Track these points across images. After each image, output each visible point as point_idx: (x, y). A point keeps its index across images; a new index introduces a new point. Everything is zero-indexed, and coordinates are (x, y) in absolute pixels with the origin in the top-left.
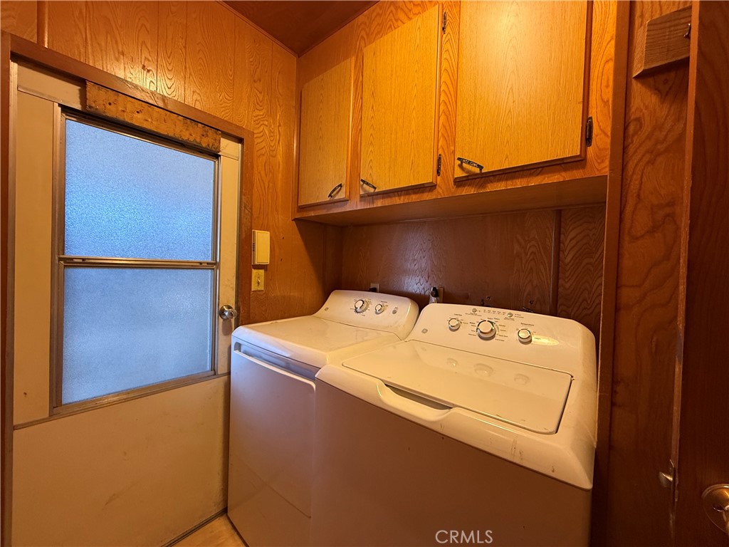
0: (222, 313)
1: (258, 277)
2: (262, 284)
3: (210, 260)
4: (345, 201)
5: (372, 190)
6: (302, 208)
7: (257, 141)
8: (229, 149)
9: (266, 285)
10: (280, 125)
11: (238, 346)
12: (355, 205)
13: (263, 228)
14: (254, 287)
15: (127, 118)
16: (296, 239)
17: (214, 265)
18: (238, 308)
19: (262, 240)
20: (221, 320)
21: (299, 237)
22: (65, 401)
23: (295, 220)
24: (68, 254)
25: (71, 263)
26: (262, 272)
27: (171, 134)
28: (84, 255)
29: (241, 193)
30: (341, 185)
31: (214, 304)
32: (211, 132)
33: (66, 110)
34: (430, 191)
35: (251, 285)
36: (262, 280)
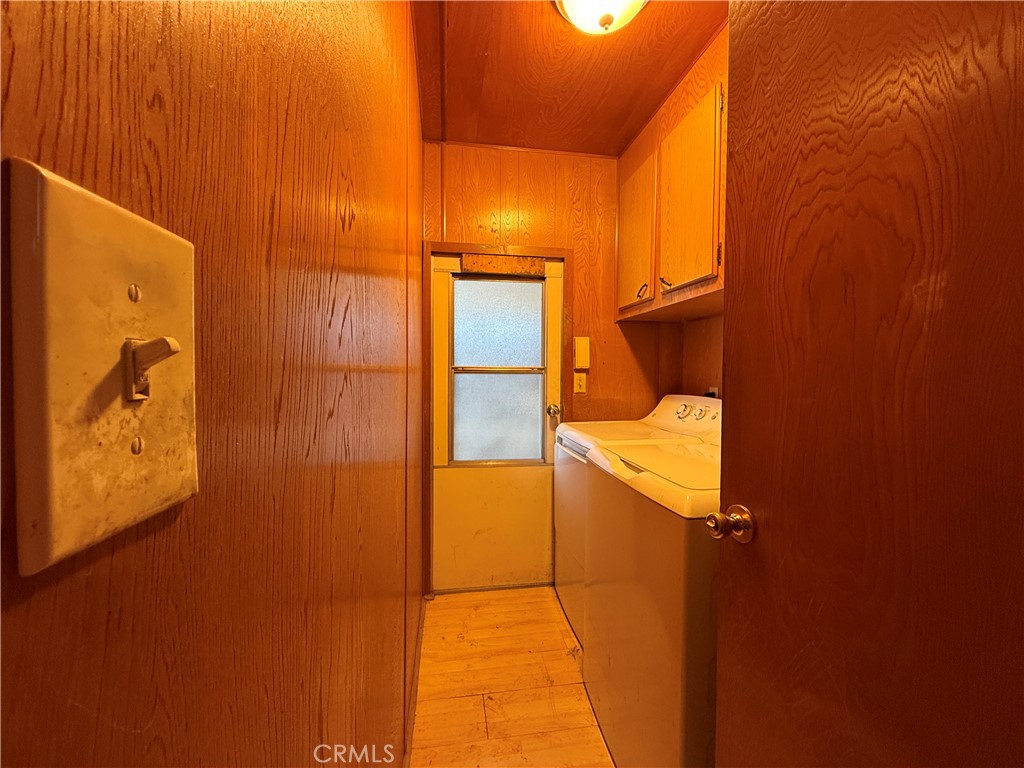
0: (549, 409)
1: (580, 382)
2: (584, 387)
3: (540, 366)
4: (650, 300)
5: (668, 288)
6: (623, 310)
7: (576, 256)
8: (554, 270)
9: (588, 387)
10: (600, 233)
11: (560, 440)
12: (661, 303)
13: (583, 334)
14: (576, 389)
15: (484, 271)
16: (621, 342)
17: (542, 370)
18: (562, 407)
19: (582, 345)
20: (548, 417)
21: (624, 339)
22: (455, 459)
23: (618, 322)
24: (456, 365)
25: (458, 371)
26: (584, 375)
27: (509, 272)
28: (462, 366)
29: (564, 306)
30: (645, 285)
31: (544, 402)
32: (537, 261)
33: (454, 275)
34: (714, 282)
35: (573, 387)
36: (584, 383)
